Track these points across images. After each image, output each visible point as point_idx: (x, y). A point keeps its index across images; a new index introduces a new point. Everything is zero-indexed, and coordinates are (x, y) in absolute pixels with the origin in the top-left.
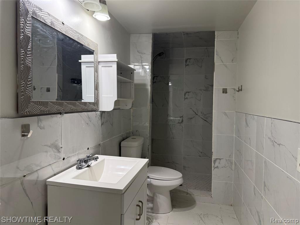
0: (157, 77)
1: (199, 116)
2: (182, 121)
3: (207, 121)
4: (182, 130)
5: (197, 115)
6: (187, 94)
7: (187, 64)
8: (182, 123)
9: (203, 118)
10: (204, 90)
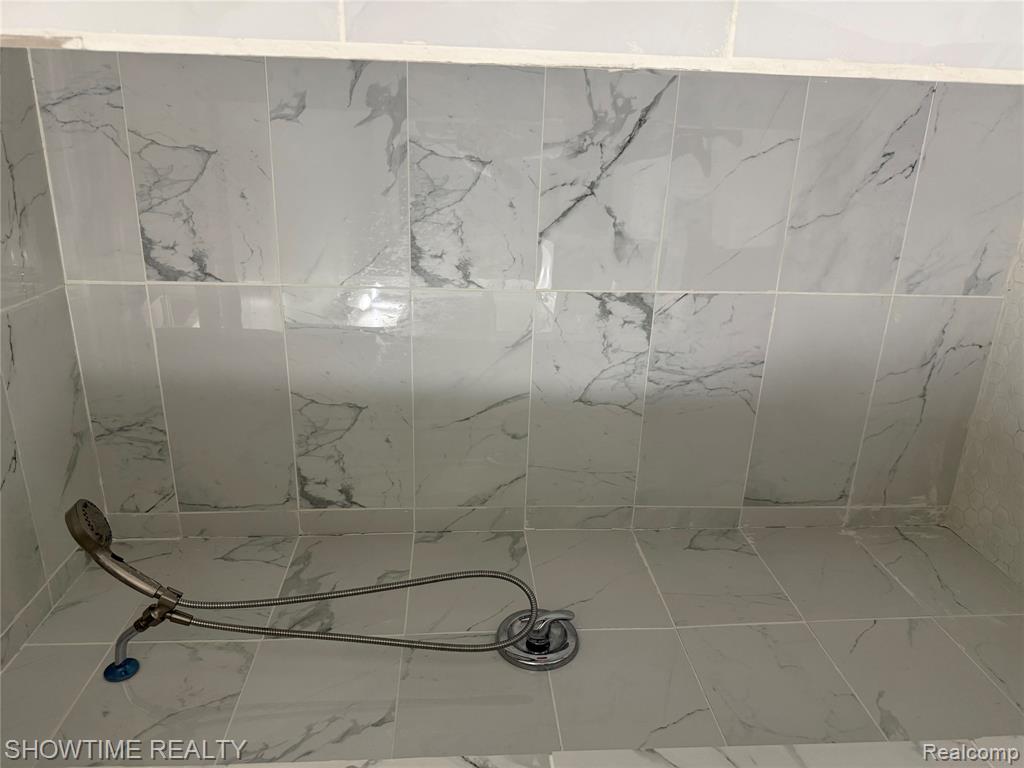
0: (303, 481)
1: (604, 169)
2: (635, 299)
3: (647, 110)
4: (702, 302)
5: (592, 186)
6: (426, 263)
7: (192, 268)
8: (647, 300)
9: (620, 138)
10: (396, 130)
